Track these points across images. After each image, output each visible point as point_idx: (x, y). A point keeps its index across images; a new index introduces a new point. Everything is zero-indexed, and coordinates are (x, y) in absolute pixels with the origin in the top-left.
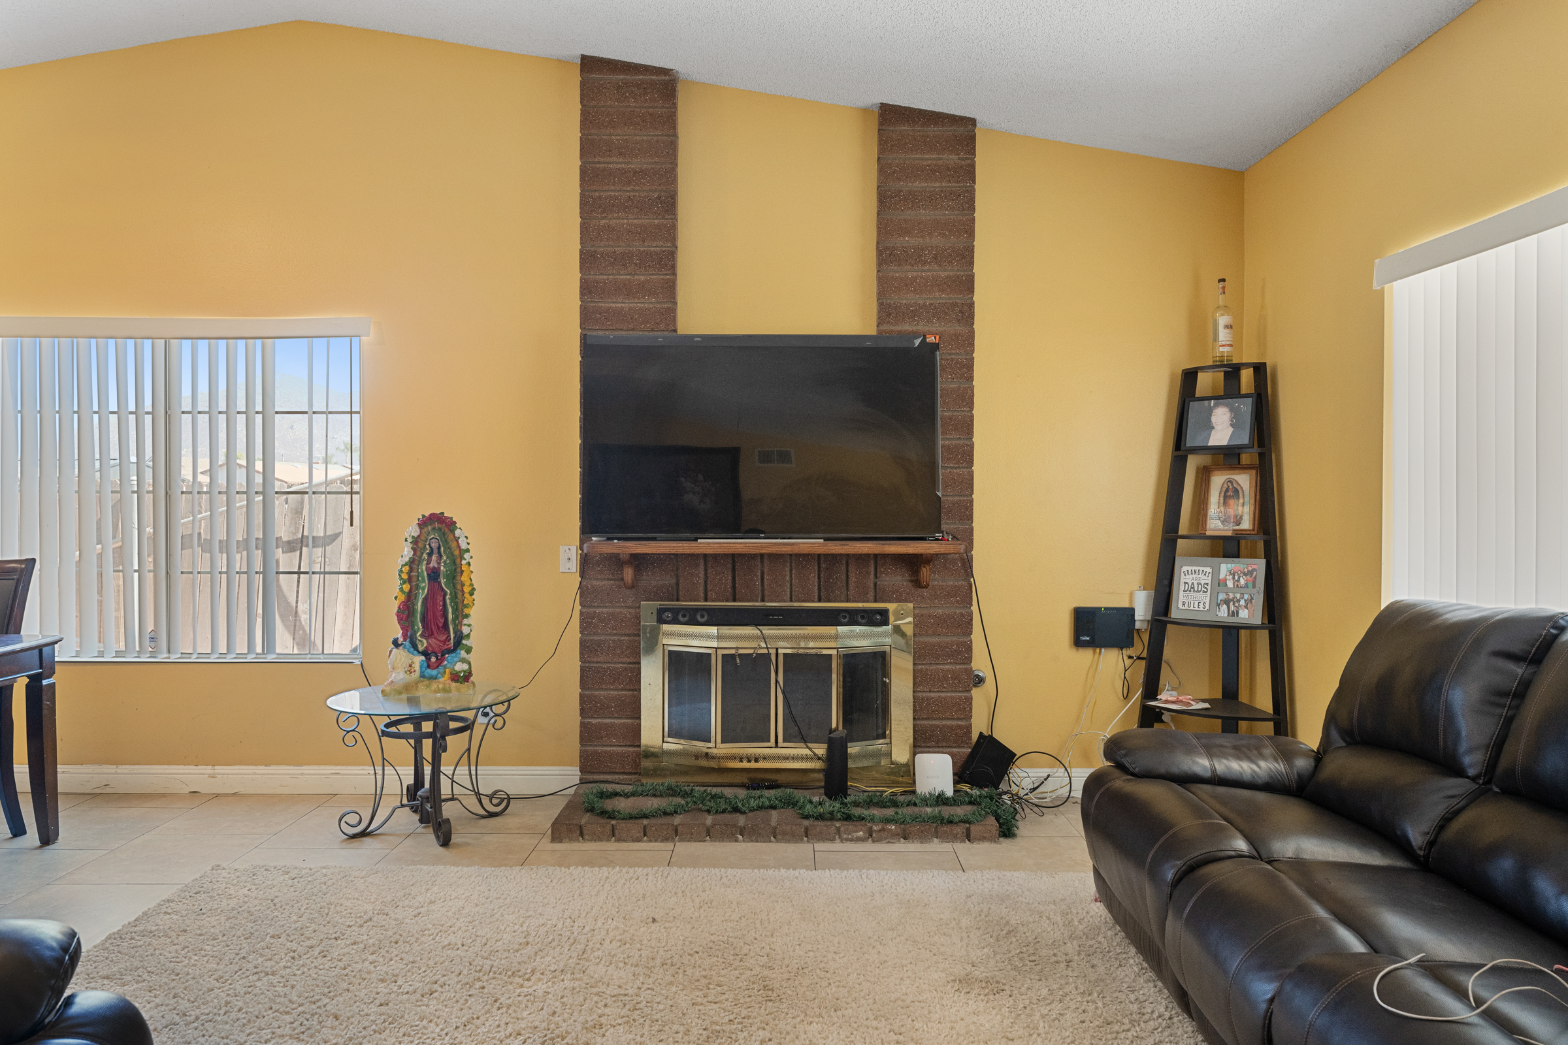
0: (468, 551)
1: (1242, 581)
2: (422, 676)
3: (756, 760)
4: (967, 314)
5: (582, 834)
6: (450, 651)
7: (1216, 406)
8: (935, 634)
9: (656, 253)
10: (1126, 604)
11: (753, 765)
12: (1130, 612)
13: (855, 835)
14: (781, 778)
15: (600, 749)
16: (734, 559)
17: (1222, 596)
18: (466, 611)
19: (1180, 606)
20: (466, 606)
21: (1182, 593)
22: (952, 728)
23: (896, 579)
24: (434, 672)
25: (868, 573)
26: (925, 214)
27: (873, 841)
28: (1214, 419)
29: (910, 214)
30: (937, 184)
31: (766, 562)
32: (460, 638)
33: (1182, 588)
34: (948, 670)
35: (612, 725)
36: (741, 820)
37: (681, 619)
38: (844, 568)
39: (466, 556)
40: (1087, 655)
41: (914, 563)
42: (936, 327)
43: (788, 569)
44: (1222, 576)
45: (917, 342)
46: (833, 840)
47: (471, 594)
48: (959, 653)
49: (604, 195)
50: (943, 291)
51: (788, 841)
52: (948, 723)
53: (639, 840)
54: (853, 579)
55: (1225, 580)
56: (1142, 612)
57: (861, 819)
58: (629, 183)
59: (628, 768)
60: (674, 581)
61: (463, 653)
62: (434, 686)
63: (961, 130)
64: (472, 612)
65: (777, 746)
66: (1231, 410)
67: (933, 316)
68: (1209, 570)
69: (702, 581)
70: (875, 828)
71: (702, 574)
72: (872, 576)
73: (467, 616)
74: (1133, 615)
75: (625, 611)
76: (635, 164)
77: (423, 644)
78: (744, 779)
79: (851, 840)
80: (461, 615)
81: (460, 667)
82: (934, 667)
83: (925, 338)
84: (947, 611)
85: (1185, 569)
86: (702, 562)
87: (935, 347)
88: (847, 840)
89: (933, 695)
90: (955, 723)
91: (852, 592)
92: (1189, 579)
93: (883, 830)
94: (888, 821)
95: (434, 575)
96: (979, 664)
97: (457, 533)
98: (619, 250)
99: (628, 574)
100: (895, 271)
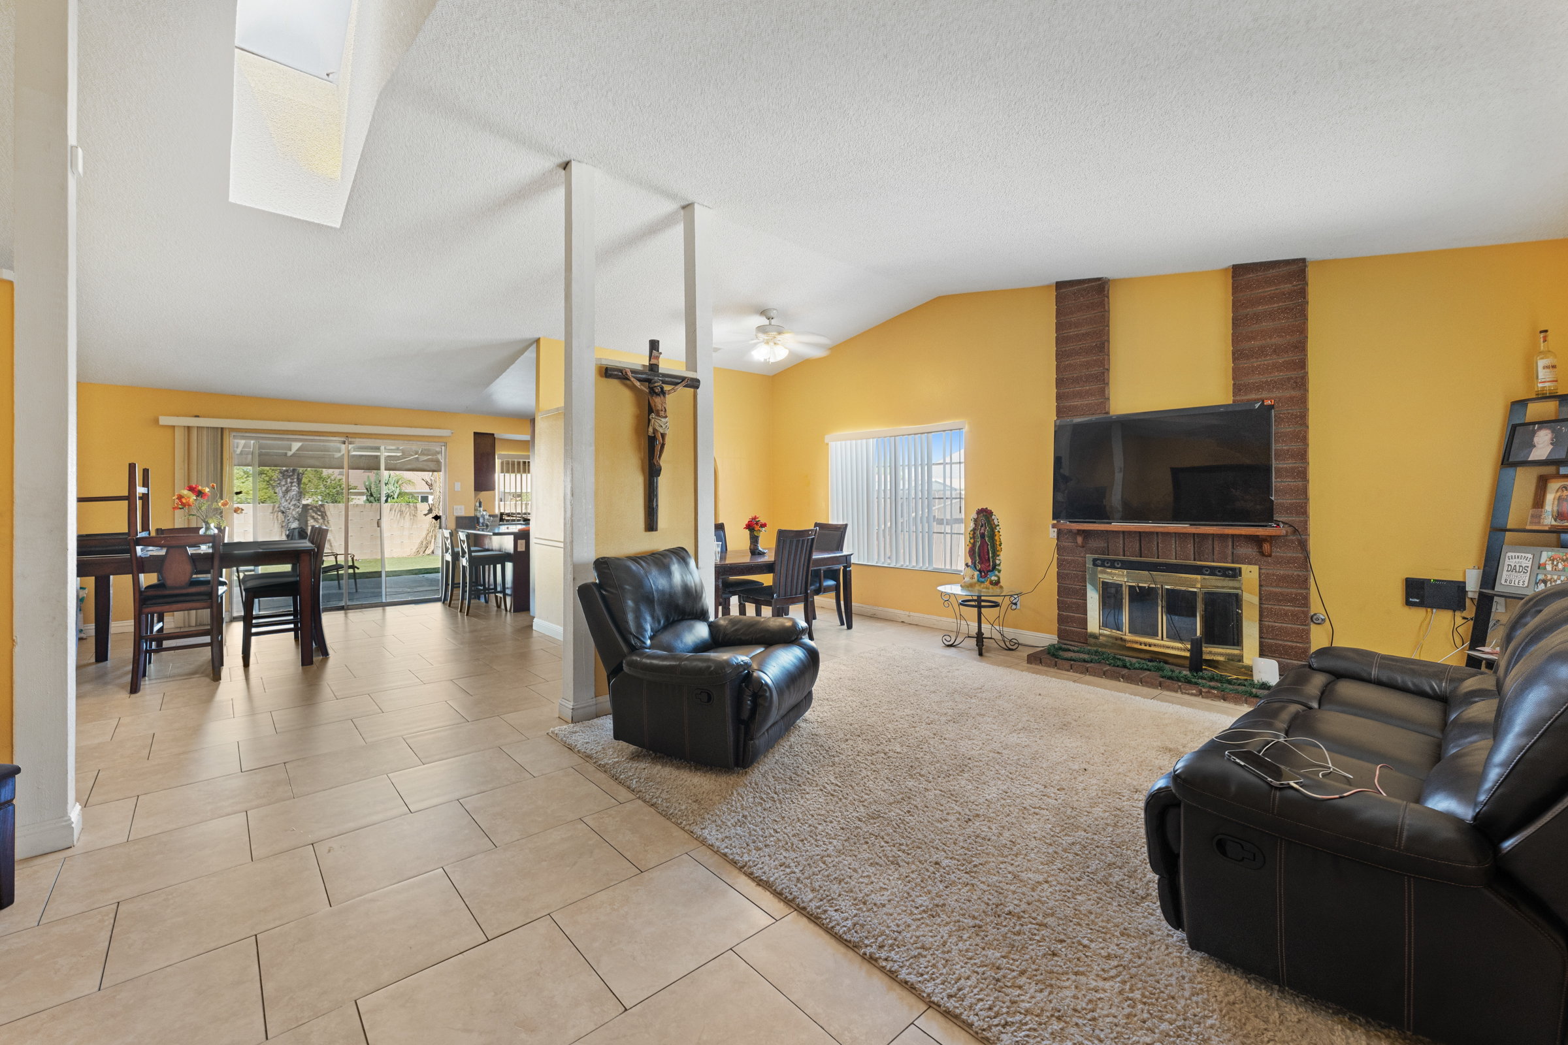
0: (998, 525)
1: (1560, 566)
2: (978, 581)
3: (1150, 646)
4: (1301, 384)
5: (1041, 663)
6: (990, 571)
7: (1539, 429)
8: (1277, 586)
9: (1095, 374)
10: (1461, 580)
11: (1147, 648)
12: (1463, 585)
13: (1191, 692)
15: (1068, 628)
16: (1140, 534)
17: (1541, 577)
18: (998, 553)
19: (1503, 582)
20: (998, 551)
21: (1505, 573)
22: (1292, 648)
23: (1248, 550)
24: (983, 580)
25: (1227, 546)
26: (1266, 325)
27: (1203, 697)
28: (1536, 440)
29: (1256, 327)
30: (1276, 305)
31: (1160, 537)
32: (995, 566)
33: (1506, 568)
34: (1288, 610)
35: (1074, 616)
36: (1125, 671)
37: (1106, 565)
38: (1210, 542)
39: (998, 528)
40: (1419, 614)
41: (1258, 541)
43: (1173, 541)
44: (1542, 561)
45: (1257, 406)
46: (1177, 692)
47: (1000, 545)
48: (1297, 600)
49: (1067, 349)
50: (1281, 371)
51: (1149, 687)
52: (1289, 643)
53: (1068, 671)
54: (1217, 549)
55: (1545, 564)
56: (1472, 586)
57: (1196, 684)
58: (1080, 341)
59: (1082, 640)
60: (1106, 545)
61: (997, 573)
62: (982, 586)
63: (1294, 267)
64: (1002, 554)
65: (1162, 640)
66: (1553, 432)
67: (1274, 388)
68: (1530, 556)
69: (1121, 546)
70: (1204, 690)
71: (1121, 542)
72: (1230, 546)
73: (998, 556)
74: (1465, 587)
75: (1080, 559)
76: (1083, 330)
77: (979, 567)
78: (1147, 656)
79: (1188, 694)
80: (995, 555)
81: (994, 578)
82: (1278, 607)
83: (1263, 402)
84: (1286, 572)
85: (1509, 554)
86: (1121, 535)
87: (1271, 407)
88: (1185, 693)
89: (1277, 624)
90: (1295, 644)
91: (1216, 557)
92: (1513, 562)
93: (1208, 692)
94: (1214, 688)
95: (983, 536)
96: (1315, 607)
97: (993, 517)
98: (1075, 375)
99: (1080, 540)
100: (1245, 364)
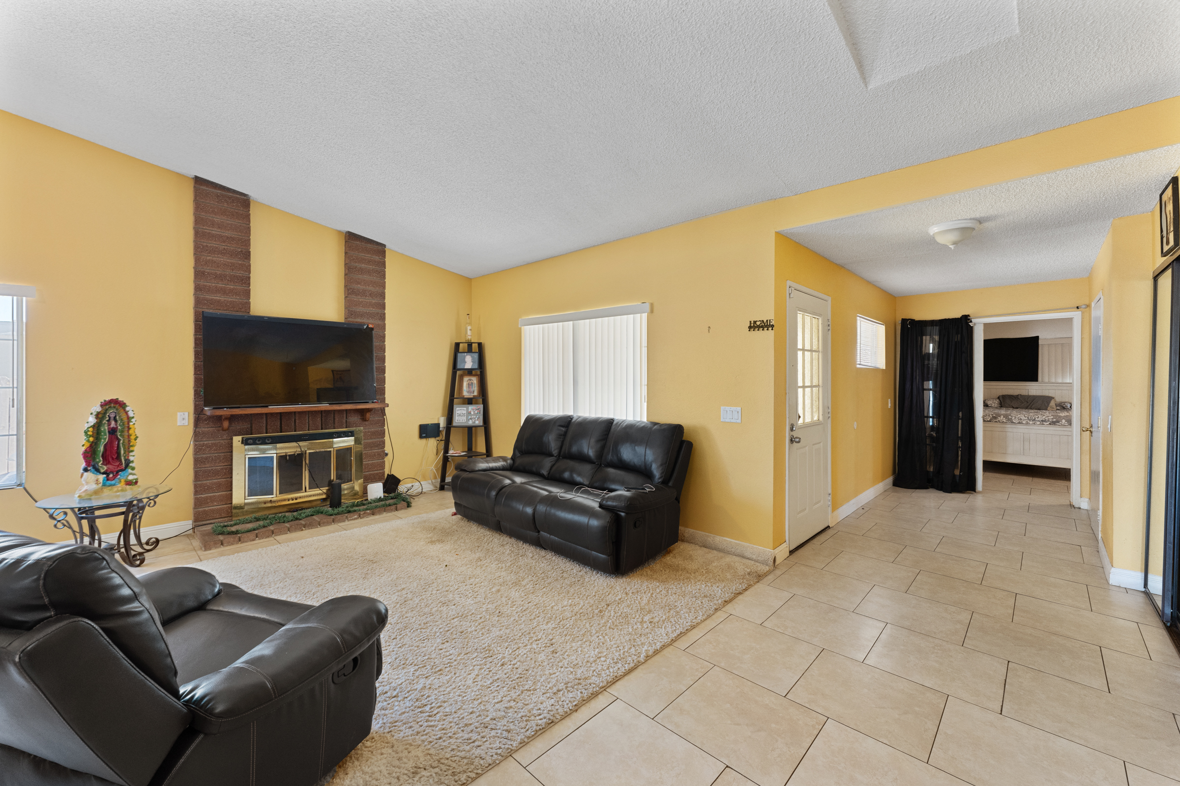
0: (133, 417)
1: (476, 412)
2: (104, 485)
3: (296, 499)
4: (383, 317)
5: (222, 544)
6: (122, 470)
7: (467, 355)
8: (371, 439)
9: (240, 276)
10: (436, 422)
11: (295, 501)
12: (438, 425)
13: (354, 517)
14: (304, 506)
15: (207, 509)
16: (281, 415)
17: (470, 417)
18: (131, 449)
19: (456, 421)
20: (132, 446)
21: (457, 417)
22: (377, 474)
23: (354, 419)
24: (113, 482)
25: (343, 417)
26: (366, 277)
27: (361, 518)
28: (466, 360)
29: (360, 276)
30: (371, 267)
31: (297, 415)
32: (128, 462)
33: (457, 415)
34: (376, 452)
35: (214, 496)
36: (303, 522)
37: (258, 442)
38: (333, 415)
39: (133, 420)
40: (424, 441)
41: (362, 413)
42: (371, 321)
43: (307, 417)
44: (469, 411)
45: (365, 327)
46: (344, 521)
47: (136, 439)
48: (380, 445)
49: (209, 245)
50: (374, 308)
51: (326, 526)
52: (376, 472)
53: (254, 540)
54: (337, 420)
55: (470, 412)
56: (442, 423)
57: (355, 511)
58: (224, 242)
59: (223, 515)
60: (249, 426)
61: (130, 471)
63: (380, 248)
64: (135, 448)
65: (306, 491)
66: (472, 357)
67: (370, 317)
68: (465, 409)
69: (264, 425)
70: (362, 513)
71: (265, 422)
72: (345, 418)
73: (132, 451)
74: (439, 426)
75: (222, 441)
76: (228, 234)
77: (105, 468)
78: (285, 509)
79: (352, 520)
80: (129, 450)
81: (131, 478)
82: (370, 451)
83: (368, 325)
84: (375, 430)
85: (457, 409)
86: (265, 416)
87: (372, 329)
88: (350, 520)
89: (370, 462)
90: (379, 471)
91: (336, 424)
92: (459, 412)
93: (365, 513)
94: (367, 509)
95: (113, 432)
96: (388, 449)
97: (127, 409)
98: (218, 273)
99: (226, 424)
100: (354, 298)
